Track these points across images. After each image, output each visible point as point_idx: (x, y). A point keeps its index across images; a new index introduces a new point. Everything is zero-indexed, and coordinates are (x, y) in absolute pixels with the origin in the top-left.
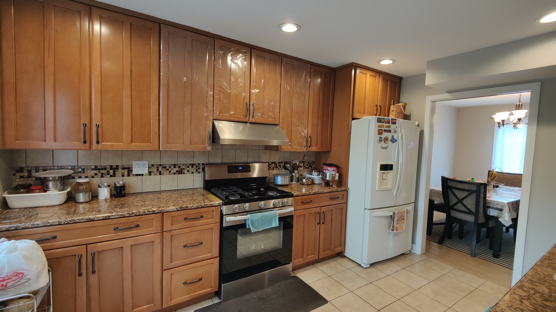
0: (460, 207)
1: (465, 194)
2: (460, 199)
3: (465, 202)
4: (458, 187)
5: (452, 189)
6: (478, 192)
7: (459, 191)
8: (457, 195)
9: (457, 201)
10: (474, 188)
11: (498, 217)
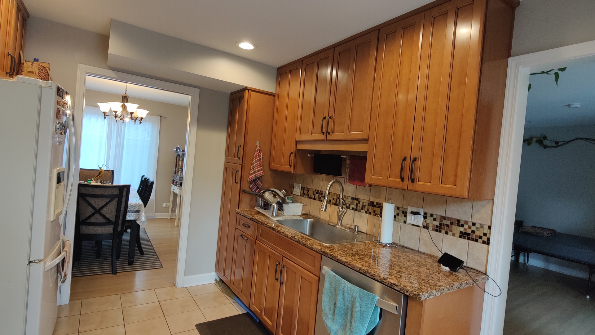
0: (97, 218)
1: (104, 201)
2: (98, 208)
3: (103, 212)
4: (95, 194)
5: (86, 198)
6: (120, 197)
7: (96, 199)
8: (93, 205)
9: (93, 211)
10: (116, 192)
11: (135, 220)
